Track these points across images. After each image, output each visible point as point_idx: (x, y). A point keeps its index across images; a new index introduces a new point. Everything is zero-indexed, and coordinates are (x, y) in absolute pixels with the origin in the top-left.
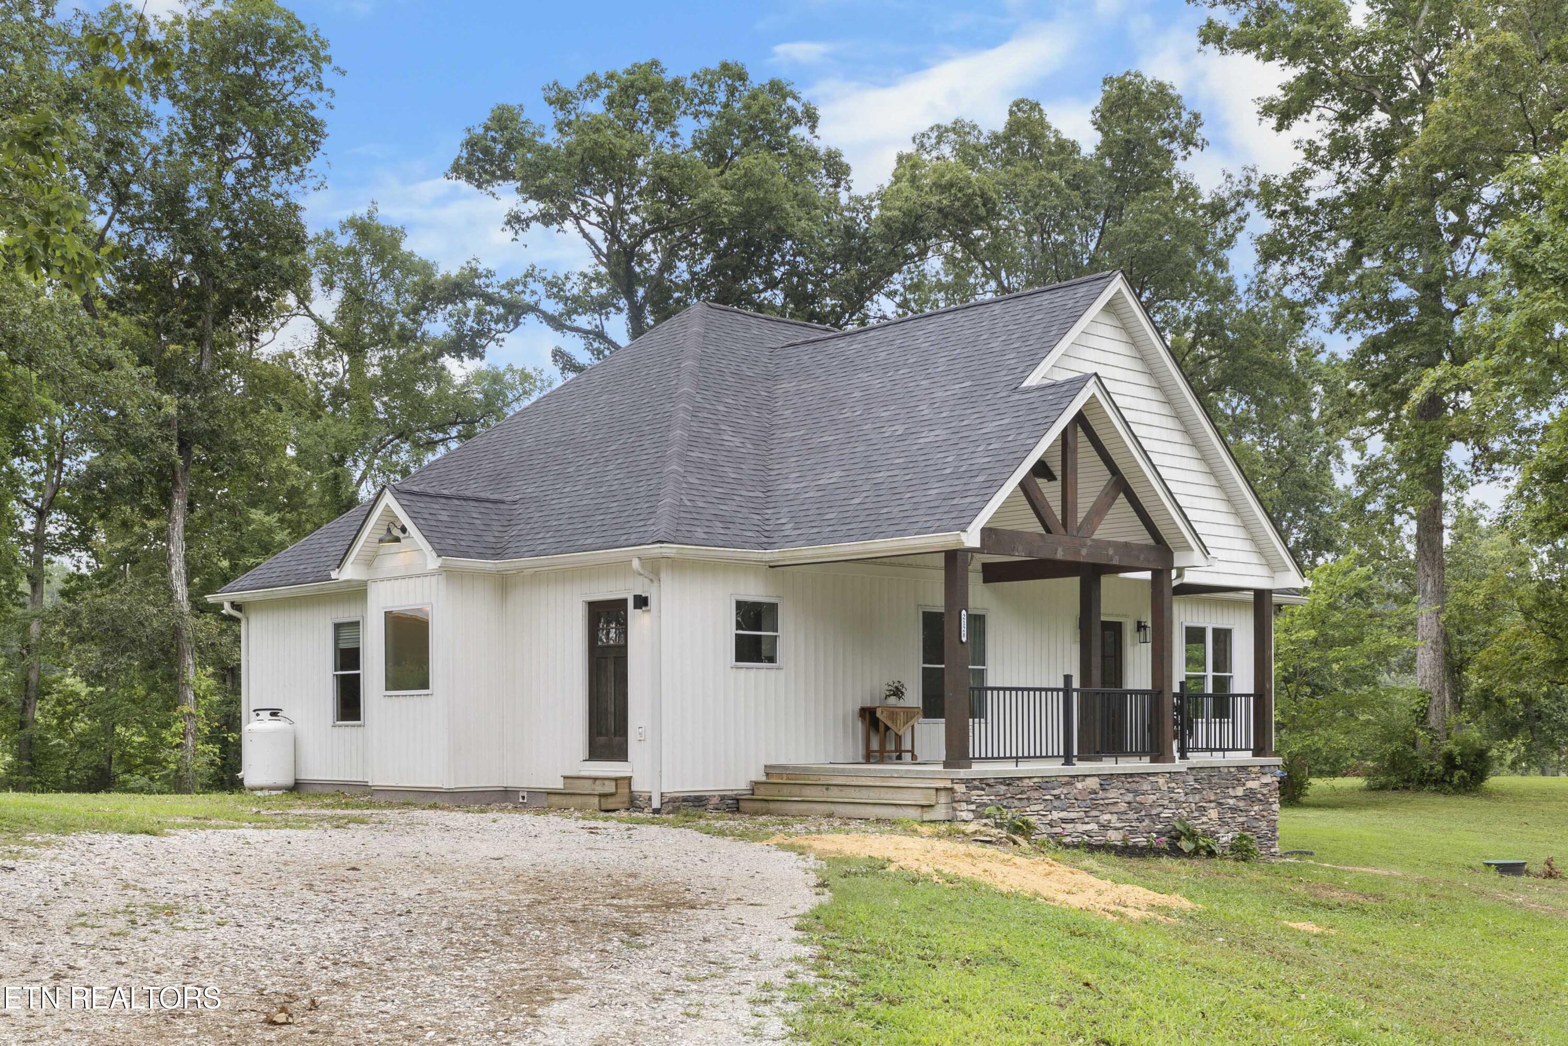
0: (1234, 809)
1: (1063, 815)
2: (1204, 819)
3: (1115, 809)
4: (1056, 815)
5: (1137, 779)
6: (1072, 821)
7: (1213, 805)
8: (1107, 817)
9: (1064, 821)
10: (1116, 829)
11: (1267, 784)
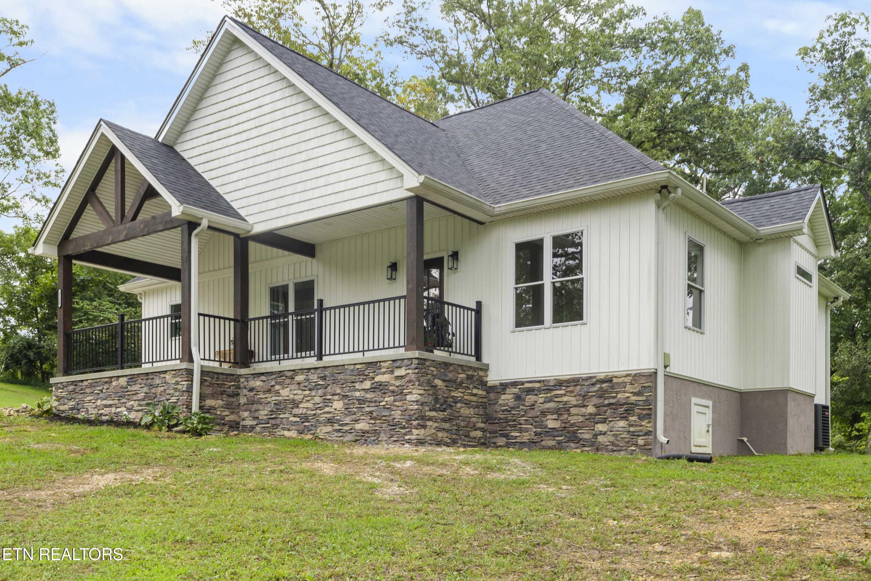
0: (361, 401)
1: (104, 402)
2: (327, 409)
3: (135, 398)
4: (99, 402)
5: (151, 377)
6: (110, 406)
7: (336, 397)
8: (131, 403)
9: (106, 406)
10: (138, 411)
11: (402, 377)
